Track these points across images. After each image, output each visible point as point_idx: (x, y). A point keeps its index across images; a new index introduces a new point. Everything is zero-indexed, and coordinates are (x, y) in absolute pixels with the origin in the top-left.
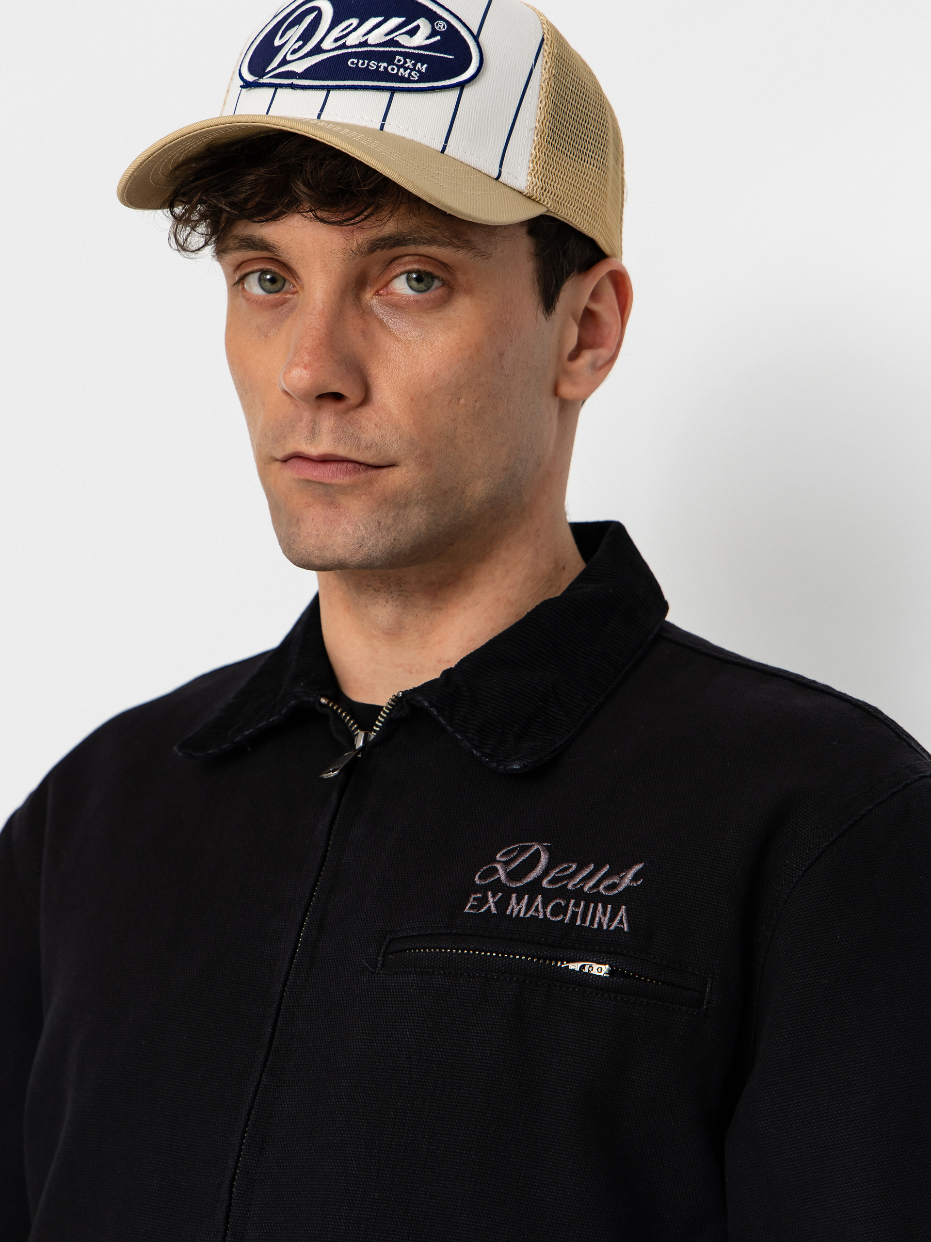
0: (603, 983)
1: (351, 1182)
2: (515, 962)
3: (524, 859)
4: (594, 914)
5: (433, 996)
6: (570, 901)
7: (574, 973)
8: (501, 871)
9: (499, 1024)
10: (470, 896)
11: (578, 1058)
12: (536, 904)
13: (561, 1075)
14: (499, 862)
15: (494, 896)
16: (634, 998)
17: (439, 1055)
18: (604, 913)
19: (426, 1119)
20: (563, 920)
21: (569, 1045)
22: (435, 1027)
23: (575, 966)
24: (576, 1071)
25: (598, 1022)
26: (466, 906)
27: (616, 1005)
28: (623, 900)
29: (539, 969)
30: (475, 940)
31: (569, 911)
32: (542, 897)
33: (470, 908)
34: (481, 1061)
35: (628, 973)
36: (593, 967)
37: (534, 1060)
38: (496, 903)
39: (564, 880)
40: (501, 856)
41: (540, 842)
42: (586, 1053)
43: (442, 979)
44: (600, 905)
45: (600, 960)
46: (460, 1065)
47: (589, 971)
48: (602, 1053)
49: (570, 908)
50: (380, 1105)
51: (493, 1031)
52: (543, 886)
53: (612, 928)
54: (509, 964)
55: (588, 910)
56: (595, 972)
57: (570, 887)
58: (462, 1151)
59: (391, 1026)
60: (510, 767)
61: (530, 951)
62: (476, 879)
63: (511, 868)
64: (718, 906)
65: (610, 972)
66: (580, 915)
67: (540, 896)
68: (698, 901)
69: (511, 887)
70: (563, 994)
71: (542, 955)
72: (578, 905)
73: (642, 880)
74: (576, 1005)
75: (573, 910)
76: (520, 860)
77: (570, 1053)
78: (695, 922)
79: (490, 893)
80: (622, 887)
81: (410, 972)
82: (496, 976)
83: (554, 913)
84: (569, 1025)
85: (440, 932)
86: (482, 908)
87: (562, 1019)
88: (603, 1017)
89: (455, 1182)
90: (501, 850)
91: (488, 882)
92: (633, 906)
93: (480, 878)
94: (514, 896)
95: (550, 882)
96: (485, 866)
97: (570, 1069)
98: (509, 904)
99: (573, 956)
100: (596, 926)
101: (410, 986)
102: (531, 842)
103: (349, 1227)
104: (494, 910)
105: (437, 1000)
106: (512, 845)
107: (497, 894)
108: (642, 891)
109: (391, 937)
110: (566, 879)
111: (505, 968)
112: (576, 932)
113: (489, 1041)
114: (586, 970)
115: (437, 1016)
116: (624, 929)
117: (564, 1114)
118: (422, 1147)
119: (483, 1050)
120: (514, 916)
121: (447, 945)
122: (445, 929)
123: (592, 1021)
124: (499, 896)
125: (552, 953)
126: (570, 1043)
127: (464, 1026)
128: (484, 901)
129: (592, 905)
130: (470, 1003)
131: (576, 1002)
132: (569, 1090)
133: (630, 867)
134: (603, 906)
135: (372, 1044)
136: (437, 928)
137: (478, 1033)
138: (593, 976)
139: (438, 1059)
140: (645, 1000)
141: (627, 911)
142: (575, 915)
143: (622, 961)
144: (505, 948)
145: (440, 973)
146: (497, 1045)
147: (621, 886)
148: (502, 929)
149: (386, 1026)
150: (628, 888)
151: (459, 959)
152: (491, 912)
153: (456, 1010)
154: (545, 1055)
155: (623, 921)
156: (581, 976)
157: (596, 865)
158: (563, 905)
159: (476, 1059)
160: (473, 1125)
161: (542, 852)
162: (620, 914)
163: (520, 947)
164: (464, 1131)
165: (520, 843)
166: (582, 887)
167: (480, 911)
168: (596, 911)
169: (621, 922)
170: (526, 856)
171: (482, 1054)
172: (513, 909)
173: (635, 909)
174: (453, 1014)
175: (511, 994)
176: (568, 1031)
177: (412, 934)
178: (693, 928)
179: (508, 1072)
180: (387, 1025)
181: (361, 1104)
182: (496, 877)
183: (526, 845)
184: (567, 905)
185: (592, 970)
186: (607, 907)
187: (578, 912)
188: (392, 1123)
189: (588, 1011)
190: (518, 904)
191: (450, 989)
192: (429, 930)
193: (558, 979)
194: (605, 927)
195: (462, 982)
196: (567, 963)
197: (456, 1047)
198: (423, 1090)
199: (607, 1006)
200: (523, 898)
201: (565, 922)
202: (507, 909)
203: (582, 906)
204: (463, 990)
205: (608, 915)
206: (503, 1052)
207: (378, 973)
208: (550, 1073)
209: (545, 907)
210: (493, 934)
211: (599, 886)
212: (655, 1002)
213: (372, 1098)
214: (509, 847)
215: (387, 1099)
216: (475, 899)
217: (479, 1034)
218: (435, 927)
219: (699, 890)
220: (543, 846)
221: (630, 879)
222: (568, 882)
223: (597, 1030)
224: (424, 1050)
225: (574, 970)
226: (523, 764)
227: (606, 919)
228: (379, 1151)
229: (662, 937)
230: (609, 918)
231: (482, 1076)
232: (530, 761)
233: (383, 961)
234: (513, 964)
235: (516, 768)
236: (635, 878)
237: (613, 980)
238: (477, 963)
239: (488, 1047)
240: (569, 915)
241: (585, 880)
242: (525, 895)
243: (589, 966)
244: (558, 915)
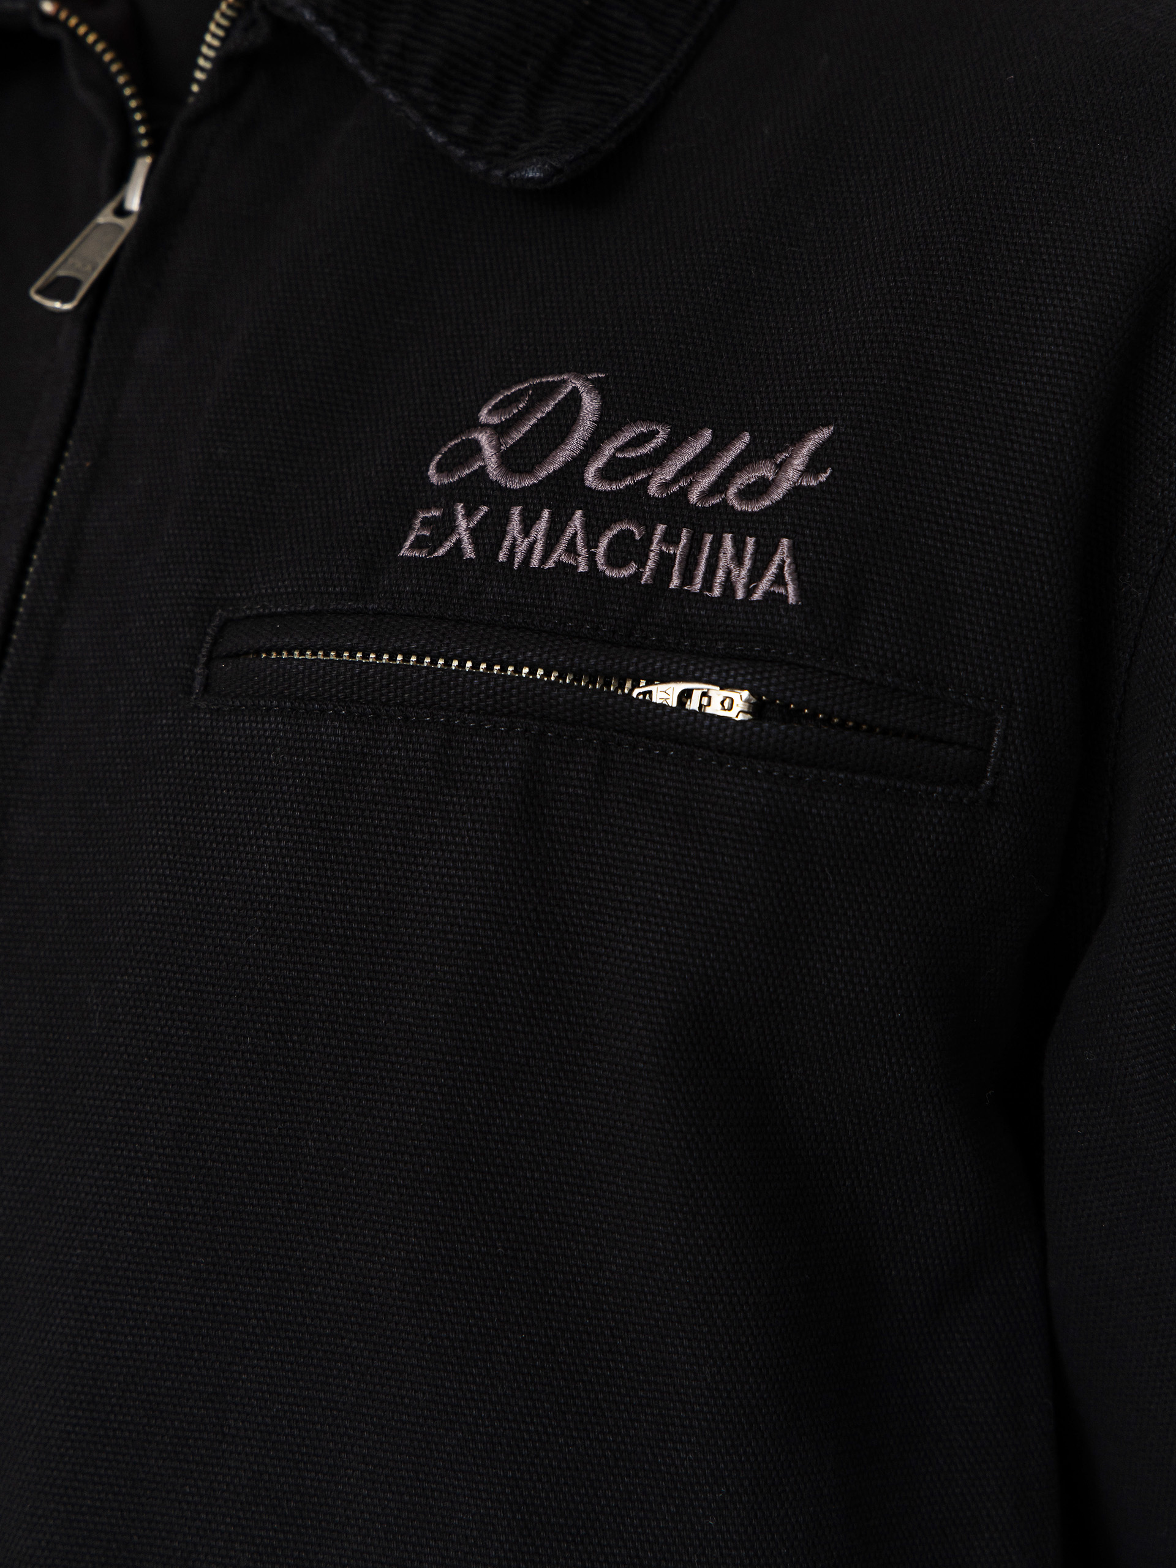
0: (737, 736)
1: (142, 1228)
2: (518, 687)
3: (542, 418)
4: (713, 561)
5: (323, 773)
6: (655, 529)
7: (664, 714)
8: (488, 451)
9: (484, 844)
10: (415, 516)
11: (677, 924)
12: (570, 531)
13: (635, 966)
14: (485, 426)
15: (468, 515)
16: (815, 772)
17: (342, 920)
18: (738, 558)
19: (314, 1077)
20: (638, 575)
21: (656, 892)
22: (332, 850)
23: (666, 694)
24: (673, 957)
25: (726, 834)
26: (405, 539)
27: (770, 790)
28: (785, 524)
29: (576, 703)
30: (422, 629)
31: (652, 554)
32: (584, 515)
33: (412, 547)
34: (441, 935)
35: (799, 710)
36: (710, 698)
37: (572, 929)
38: (472, 532)
39: (638, 471)
40: (490, 412)
41: (580, 371)
42: (698, 912)
43: (343, 729)
44: (728, 539)
45: (726, 679)
46: (393, 946)
47: (701, 706)
48: (738, 911)
49: (654, 546)
50: (205, 1043)
51: (470, 862)
52: (588, 483)
53: (756, 597)
54: (503, 691)
55: (700, 550)
56: (715, 709)
57: (653, 490)
58: (399, 1157)
59: (227, 846)
60: (518, 175)
61: (555, 657)
62: (432, 471)
63: (511, 442)
64: (1020, 534)
65: (756, 709)
66: (679, 564)
67: (579, 513)
68: (970, 523)
69: (510, 490)
70: (638, 765)
71: (583, 666)
72: (675, 539)
73: (829, 471)
74: (672, 792)
75: (661, 551)
76: (534, 421)
77: (657, 911)
78: (963, 575)
79: (460, 507)
80: (780, 491)
81: (269, 709)
82: (474, 722)
83: (613, 560)
84: (654, 842)
85: (340, 607)
86: (441, 545)
87: (637, 826)
88: (737, 821)
89: (384, 1232)
90: (491, 396)
91: (456, 478)
92: (808, 540)
93: (440, 469)
94: (516, 511)
95: (604, 474)
96: (451, 440)
97: (659, 950)
98: (504, 533)
99: (662, 667)
100: (717, 592)
101: (268, 745)
102: (561, 373)
103: (141, 1337)
104: (469, 551)
105: (333, 783)
106: (516, 383)
107: (477, 509)
108: (833, 500)
109: (225, 614)
110: (644, 469)
111: (496, 702)
112: (669, 608)
113: (461, 886)
114: (693, 705)
115: (336, 823)
116: (787, 597)
117: (645, 1063)
118: (307, 1146)
119: (445, 908)
120: (516, 566)
121: (355, 641)
122: (350, 600)
123: (710, 832)
124: (482, 514)
125: (609, 662)
126: (656, 887)
127: (400, 849)
128: (445, 527)
129: (709, 538)
130: (412, 791)
131: (670, 784)
132: (656, 1003)
133: (799, 439)
134: (734, 540)
135: (184, 889)
136: (333, 596)
137: (434, 867)
138: (711, 720)
139: (341, 931)
140: (841, 776)
141: (794, 550)
142: (665, 562)
143: (783, 679)
144: (494, 650)
145: (337, 713)
146: (480, 895)
147: (778, 487)
148: (488, 601)
149: (214, 845)
150: (796, 491)
151: (382, 678)
152: (463, 556)
153: (380, 807)
154: (598, 917)
155: (784, 577)
156: (681, 722)
157: (719, 433)
158: (638, 538)
159: (431, 931)
160: (426, 1092)
161: (584, 395)
162: (777, 559)
163: (531, 647)
164: (404, 1108)
165: (534, 377)
166: (684, 492)
167: (436, 555)
168: (718, 552)
169: (779, 579)
170: (547, 409)
171: (445, 920)
172: (513, 546)
173: (815, 545)
174: (373, 818)
175: (512, 768)
176: (652, 858)
177: (273, 610)
178: (959, 590)
179: (509, 961)
180: (218, 843)
181: (161, 1037)
182: (476, 467)
183: (548, 382)
184: (648, 539)
185: (709, 704)
186: (744, 543)
187: (675, 554)
188: (235, 1087)
189: (702, 806)
190: (526, 531)
191: (365, 755)
192: (313, 601)
193: (626, 727)
194: (740, 594)
195: (392, 736)
196: (647, 685)
197: (383, 901)
198: (307, 1007)
199: (747, 794)
200: (538, 517)
201: (643, 582)
202: (500, 548)
203: (684, 541)
204: (394, 758)
205: (748, 563)
206: (495, 913)
207: (195, 706)
208: (612, 960)
209: (592, 542)
210: (465, 614)
211: (727, 489)
212: (866, 779)
213: (186, 1024)
214: (509, 387)
215: (222, 1028)
216: (425, 523)
217: (437, 870)
218: (329, 593)
219: (973, 495)
220: (588, 380)
221: (801, 468)
222: (650, 477)
223: (723, 855)
224: (307, 908)
225: (663, 706)
226: (551, 166)
227: (744, 573)
228: (207, 1155)
229: (882, 615)
230: (749, 570)
231: (445, 973)
232: (568, 157)
233: (207, 677)
234: (514, 691)
235: (533, 178)
236: (813, 466)
237: (762, 730)
238: (426, 690)
239: (459, 902)
240: (650, 564)
241: (691, 473)
242: (542, 510)
243: (700, 692)
244: (623, 565)
